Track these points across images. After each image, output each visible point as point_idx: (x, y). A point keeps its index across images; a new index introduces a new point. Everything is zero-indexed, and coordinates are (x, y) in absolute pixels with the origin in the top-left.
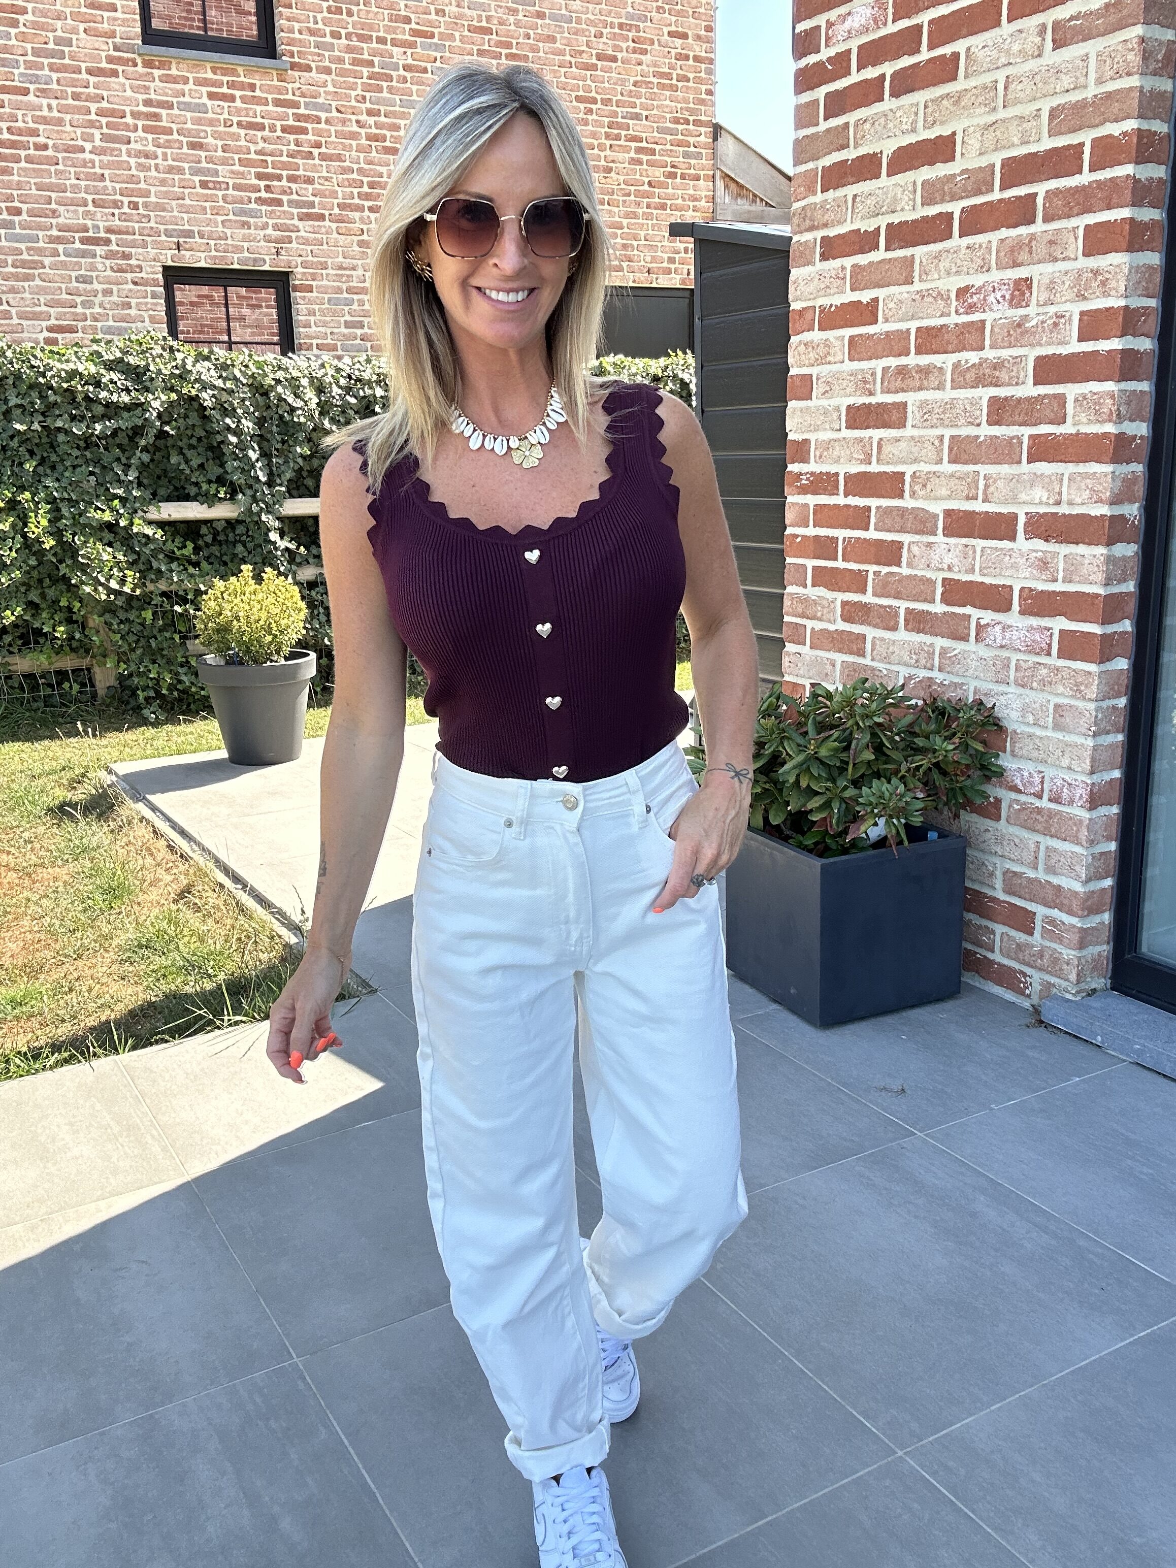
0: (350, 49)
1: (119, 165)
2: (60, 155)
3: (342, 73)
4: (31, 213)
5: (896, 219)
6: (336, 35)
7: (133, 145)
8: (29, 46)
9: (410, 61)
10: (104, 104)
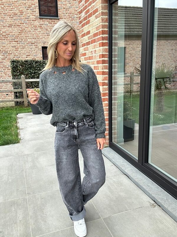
0: (68, 15)
1: (36, 33)
2: (28, 32)
3: (67, 19)
4: (24, 40)
5: (87, 42)
6: (66, 14)
7: (38, 30)
8: (24, 18)
9: (77, 17)
10: (34, 25)
